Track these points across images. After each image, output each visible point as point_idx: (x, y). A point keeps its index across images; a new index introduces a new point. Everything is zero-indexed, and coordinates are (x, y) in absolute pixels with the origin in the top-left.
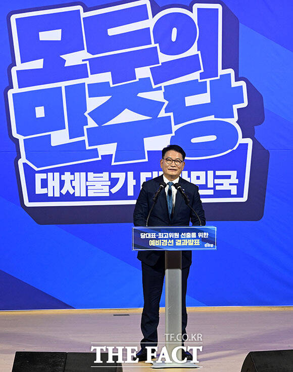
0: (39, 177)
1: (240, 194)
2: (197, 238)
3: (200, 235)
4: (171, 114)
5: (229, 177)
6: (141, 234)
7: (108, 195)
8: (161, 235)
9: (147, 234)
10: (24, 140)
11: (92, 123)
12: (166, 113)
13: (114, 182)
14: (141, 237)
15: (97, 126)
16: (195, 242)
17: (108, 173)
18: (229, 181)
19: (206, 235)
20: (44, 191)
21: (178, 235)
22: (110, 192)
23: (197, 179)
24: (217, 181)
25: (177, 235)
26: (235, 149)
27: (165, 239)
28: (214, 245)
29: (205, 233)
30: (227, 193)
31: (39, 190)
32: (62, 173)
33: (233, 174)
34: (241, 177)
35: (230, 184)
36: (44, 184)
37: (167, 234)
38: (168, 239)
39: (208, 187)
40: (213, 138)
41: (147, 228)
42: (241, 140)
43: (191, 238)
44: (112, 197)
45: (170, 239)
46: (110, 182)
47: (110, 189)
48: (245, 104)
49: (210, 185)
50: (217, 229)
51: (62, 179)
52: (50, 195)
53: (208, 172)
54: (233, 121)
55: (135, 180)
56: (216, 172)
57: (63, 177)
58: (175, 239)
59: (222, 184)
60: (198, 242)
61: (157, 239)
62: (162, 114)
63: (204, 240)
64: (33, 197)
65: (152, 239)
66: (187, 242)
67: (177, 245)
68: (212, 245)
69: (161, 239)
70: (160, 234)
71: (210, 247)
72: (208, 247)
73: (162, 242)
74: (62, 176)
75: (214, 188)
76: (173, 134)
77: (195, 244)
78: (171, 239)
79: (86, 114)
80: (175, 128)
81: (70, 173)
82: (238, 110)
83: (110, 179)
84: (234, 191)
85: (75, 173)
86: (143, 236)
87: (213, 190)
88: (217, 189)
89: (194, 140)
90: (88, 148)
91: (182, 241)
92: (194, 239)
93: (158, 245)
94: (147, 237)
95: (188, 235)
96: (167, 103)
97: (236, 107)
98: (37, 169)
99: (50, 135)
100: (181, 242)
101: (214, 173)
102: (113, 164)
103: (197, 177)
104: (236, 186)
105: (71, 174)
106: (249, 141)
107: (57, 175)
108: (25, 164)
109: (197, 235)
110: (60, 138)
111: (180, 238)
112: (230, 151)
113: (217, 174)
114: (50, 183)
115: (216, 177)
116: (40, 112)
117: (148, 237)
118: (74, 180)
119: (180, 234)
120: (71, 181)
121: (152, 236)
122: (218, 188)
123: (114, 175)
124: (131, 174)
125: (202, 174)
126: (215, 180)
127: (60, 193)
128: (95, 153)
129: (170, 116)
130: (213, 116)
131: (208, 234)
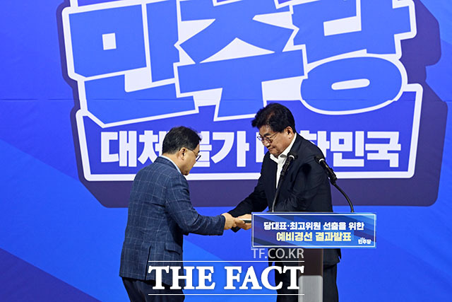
0: (106, 138)
1: (403, 166)
2: (348, 230)
3: (351, 226)
4: (303, 47)
5: (387, 141)
6: (265, 223)
7: (208, 165)
8: (293, 225)
9: (273, 223)
10: (85, 82)
11: (185, 59)
12: (295, 44)
13: (217, 145)
14: (265, 228)
15: (194, 63)
16: (345, 237)
17: (208, 132)
18: (387, 147)
19: (360, 226)
20: (113, 158)
21: (319, 226)
22: (211, 161)
23: (340, 143)
24: (370, 147)
25: (317, 225)
26: (396, 99)
27: (300, 231)
28: (373, 240)
29: (359, 224)
30: (384, 165)
31: (106, 157)
32: (140, 132)
33: (394, 136)
34: (405, 141)
35: (389, 152)
36: (114, 147)
37: (304, 223)
38: (304, 232)
39: (356, 155)
40: (364, 83)
41: (273, 214)
42: (406, 87)
43: (339, 231)
44: (214, 168)
45: (307, 231)
46: (211, 146)
47: (211, 156)
48: (412, 34)
49: (360, 152)
50: (377, 217)
51: (141, 141)
52: (123, 164)
53: (357, 132)
54: (395, 58)
55: (248, 144)
56: (369, 133)
57: (142, 139)
58: (314, 232)
59: (377, 152)
60: (349, 237)
61: (288, 230)
62: (290, 46)
63: (357, 234)
64: (97, 167)
65: (281, 231)
66: (332, 236)
67: (317, 240)
68: (369, 242)
69: (295, 231)
70: (292, 223)
71: (366, 244)
72: (363, 244)
73: (295, 235)
74: (140, 136)
75: (365, 157)
76: (306, 77)
77: (345, 240)
78: (309, 231)
79: (177, 45)
80: (308, 67)
81: (152, 132)
82: (402, 41)
83: (212, 142)
84: (394, 162)
85: (160, 132)
86: (267, 226)
87: (363, 160)
88: (368, 158)
89: (336, 86)
90: (179, 95)
91: (325, 235)
92: (343, 231)
93: (290, 239)
94: (273, 228)
95: (334, 226)
96: (296, 30)
97: (398, 38)
98: (103, 126)
99: (124, 75)
100: (323, 236)
101: (366, 135)
102: (216, 119)
103: (340, 140)
104: (397, 154)
105: (154, 134)
106: (418, 89)
107: (133, 134)
108: (86, 119)
109: (347, 226)
110: (138, 80)
111: (322, 230)
112: (389, 102)
113: (369, 137)
114: (123, 147)
115: (367, 141)
116: (109, 42)
117: (276, 228)
118: (158, 143)
119: (322, 224)
120: (154, 144)
121: (281, 226)
122: (371, 157)
123: (217, 136)
124: (242, 135)
125: (347, 136)
126: (367, 145)
127: (138, 161)
128: (189, 103)
129: (301, 50)
130: (365, 50)
131: (363, 225)
